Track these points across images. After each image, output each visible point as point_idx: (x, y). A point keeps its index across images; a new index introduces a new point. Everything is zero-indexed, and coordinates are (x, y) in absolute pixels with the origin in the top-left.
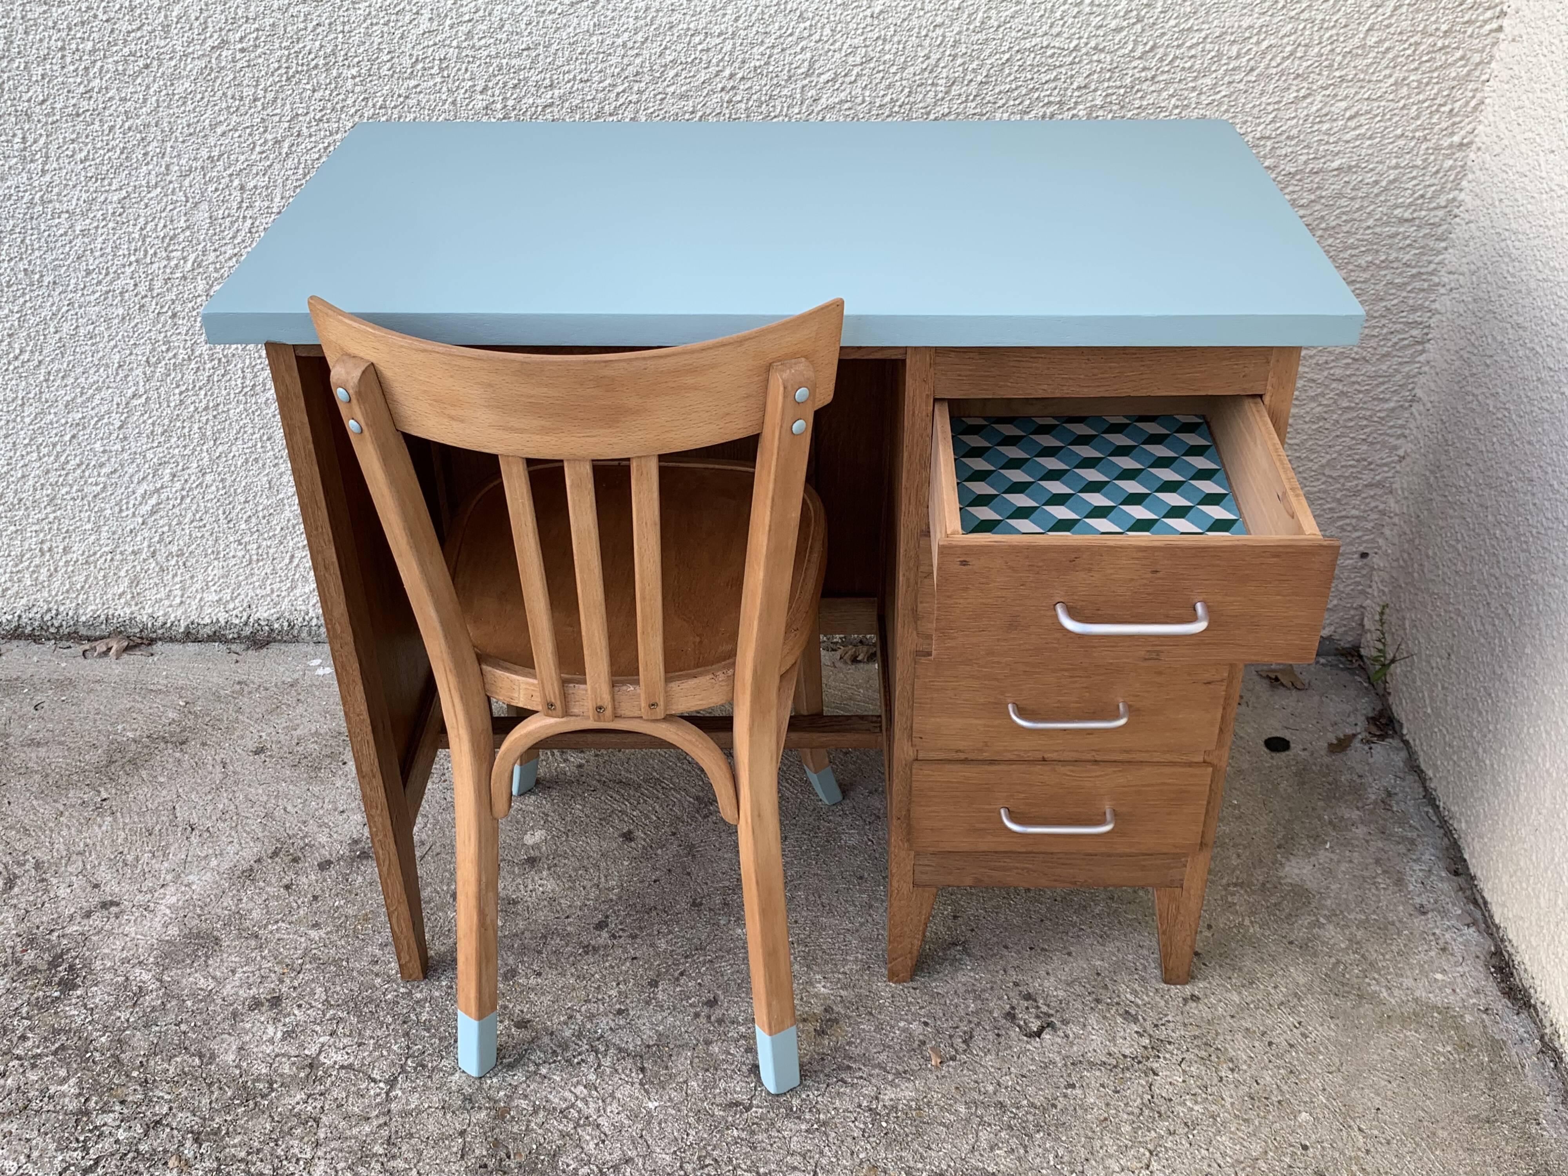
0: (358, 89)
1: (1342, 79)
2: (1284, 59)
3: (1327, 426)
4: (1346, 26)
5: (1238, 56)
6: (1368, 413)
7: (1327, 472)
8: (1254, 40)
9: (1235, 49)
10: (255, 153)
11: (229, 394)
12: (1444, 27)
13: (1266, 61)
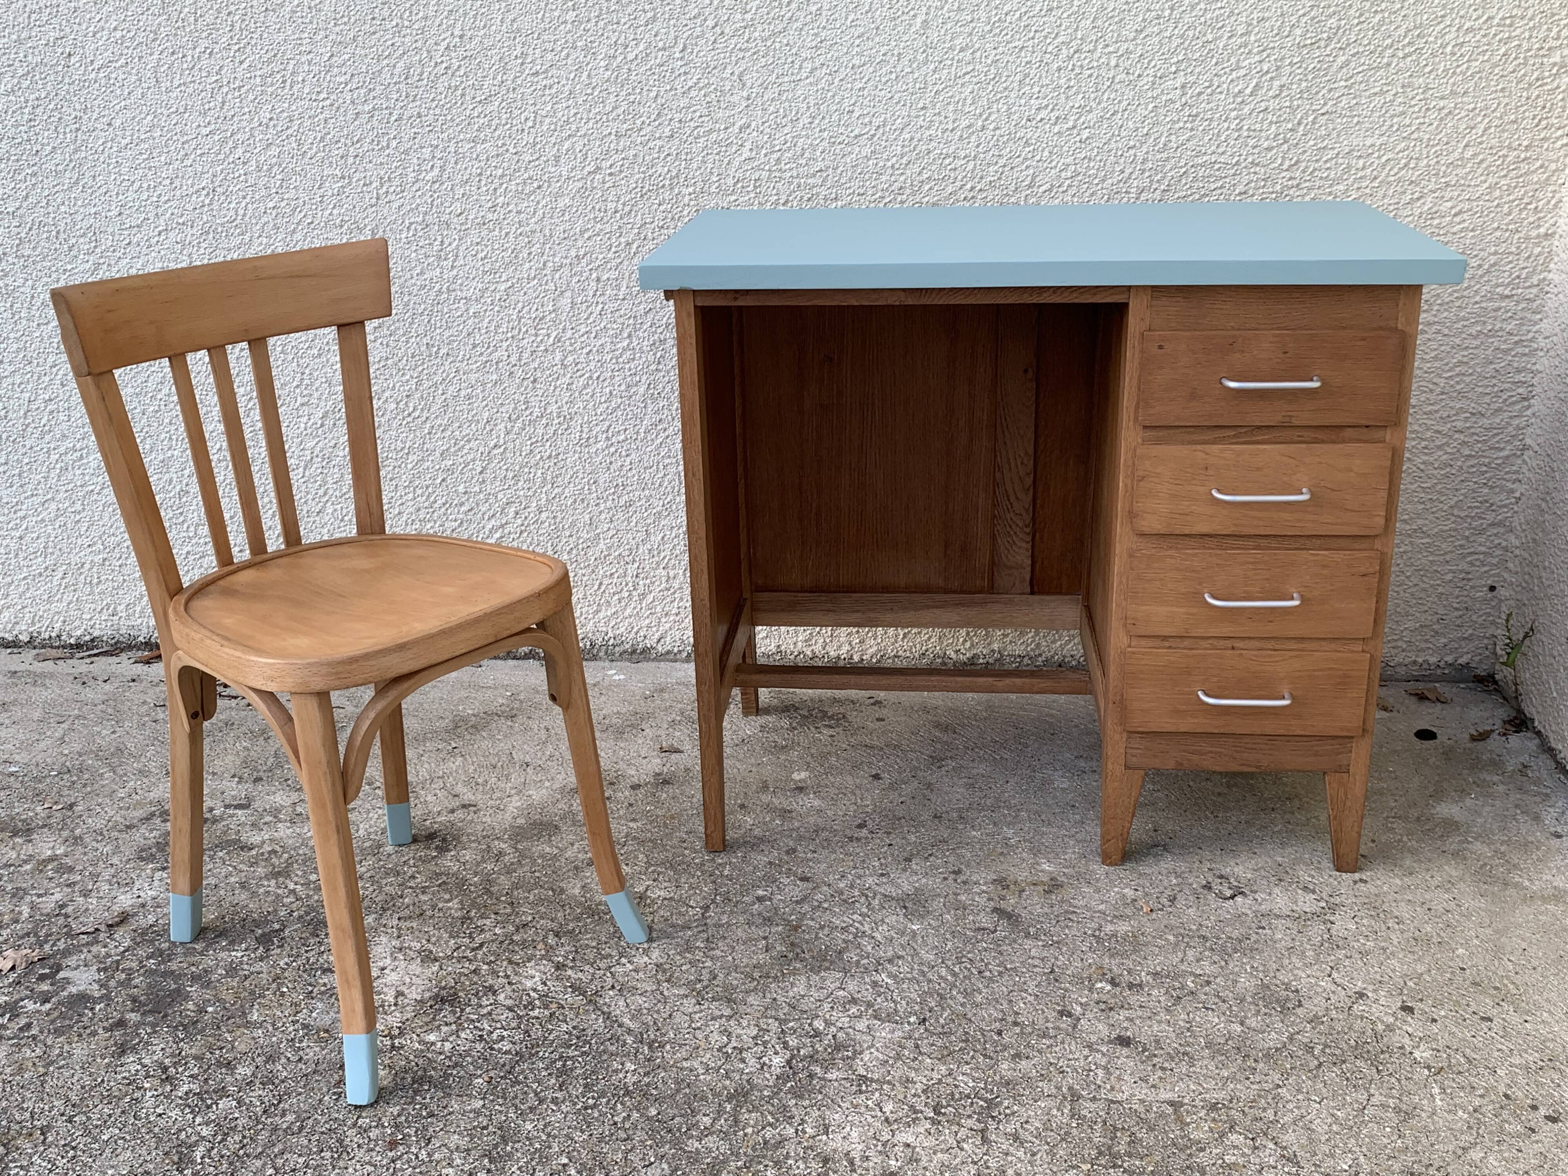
0: (692, 203)
1: (1447, 184)
2: (1401, 169)
3: (1453, 472)
4: (1447, 143)
5: (1363, 168)
6: (1487, 460)
7: (1456, 512)
8: (1376, 155)
9: (1361, 162)
12: (1525, 143)
13: (1386, 171)
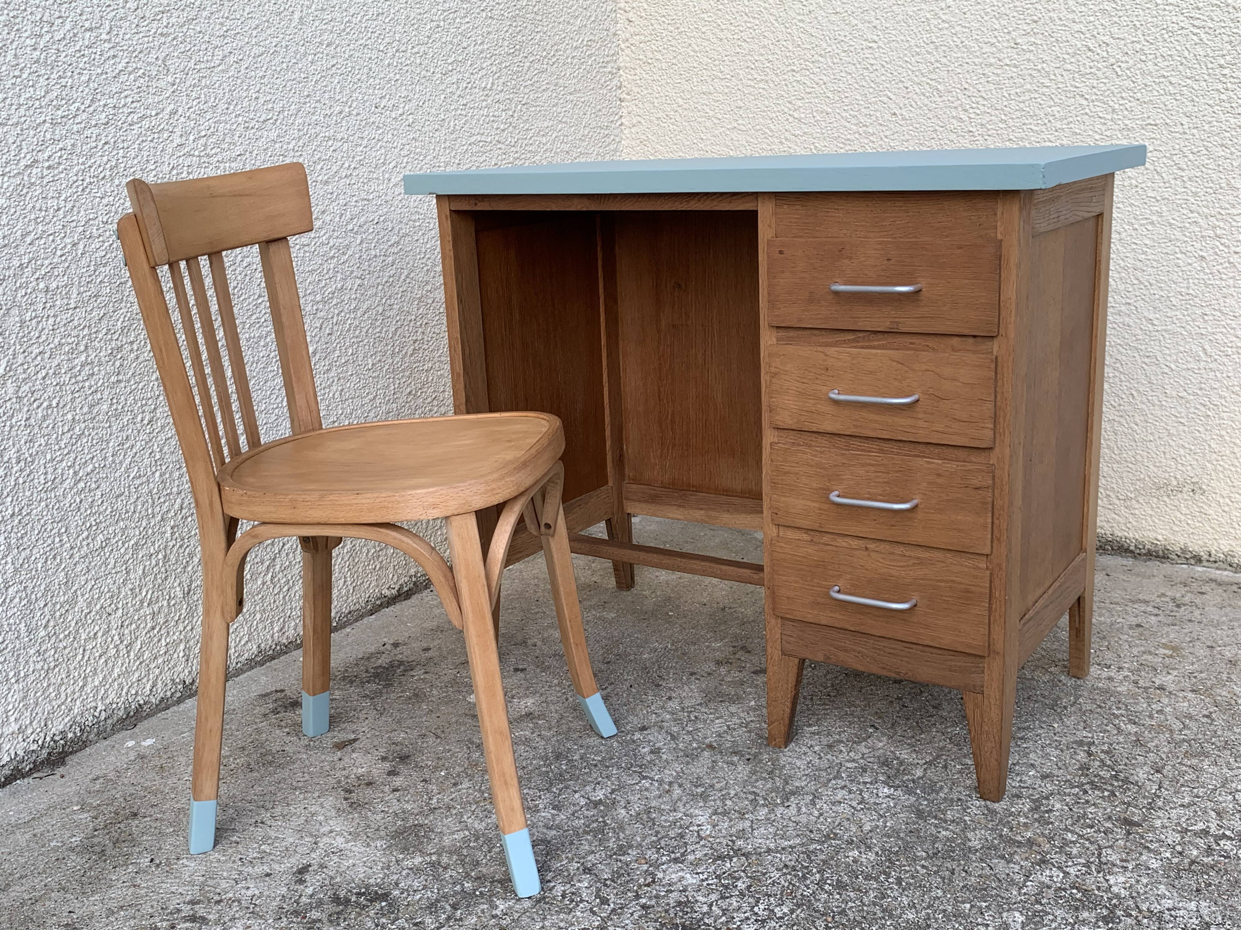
10: (56, 257)
11: (32, 493)
